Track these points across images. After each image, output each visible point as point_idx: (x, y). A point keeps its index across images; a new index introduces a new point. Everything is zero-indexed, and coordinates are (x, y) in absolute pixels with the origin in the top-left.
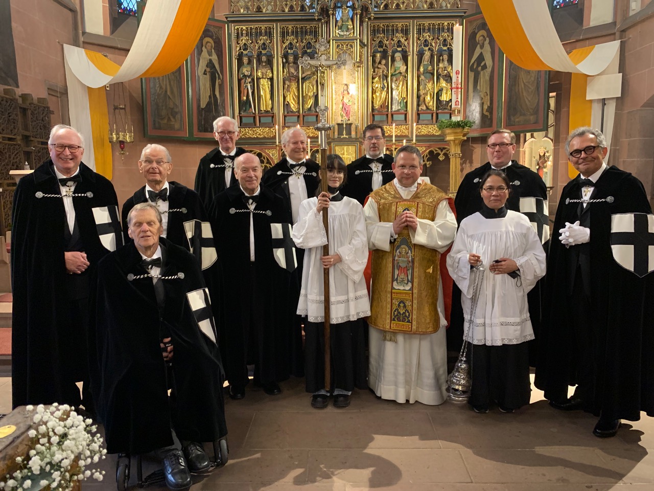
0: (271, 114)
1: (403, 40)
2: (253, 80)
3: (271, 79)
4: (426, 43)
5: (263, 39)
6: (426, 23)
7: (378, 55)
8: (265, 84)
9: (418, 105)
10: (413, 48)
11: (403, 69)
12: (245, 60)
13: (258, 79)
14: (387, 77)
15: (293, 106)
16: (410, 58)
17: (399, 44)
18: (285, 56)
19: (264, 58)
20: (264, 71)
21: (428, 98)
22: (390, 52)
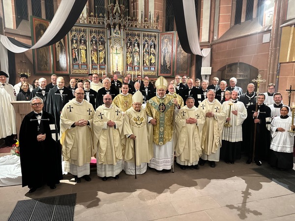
0: (86, 64)
1: (138, 39)
2: (78, 50)
3: (86, 50)
4: (146, 41)
5: (82, 33)
6: (146, 33)
7: (129, 44)
8: (83, 52)
9: (143, 64)
10: (142, 42)
11: (138, 50)
12: (74, 41)
13: (80, 49)
14: (132, 52)
15: (95, 62)
16: (140, 46)
17: (136, 40)
18: (92, 41)
19: (83, 41)
20: (83, 46)
21: (147, 62)
22: (133, 43)
